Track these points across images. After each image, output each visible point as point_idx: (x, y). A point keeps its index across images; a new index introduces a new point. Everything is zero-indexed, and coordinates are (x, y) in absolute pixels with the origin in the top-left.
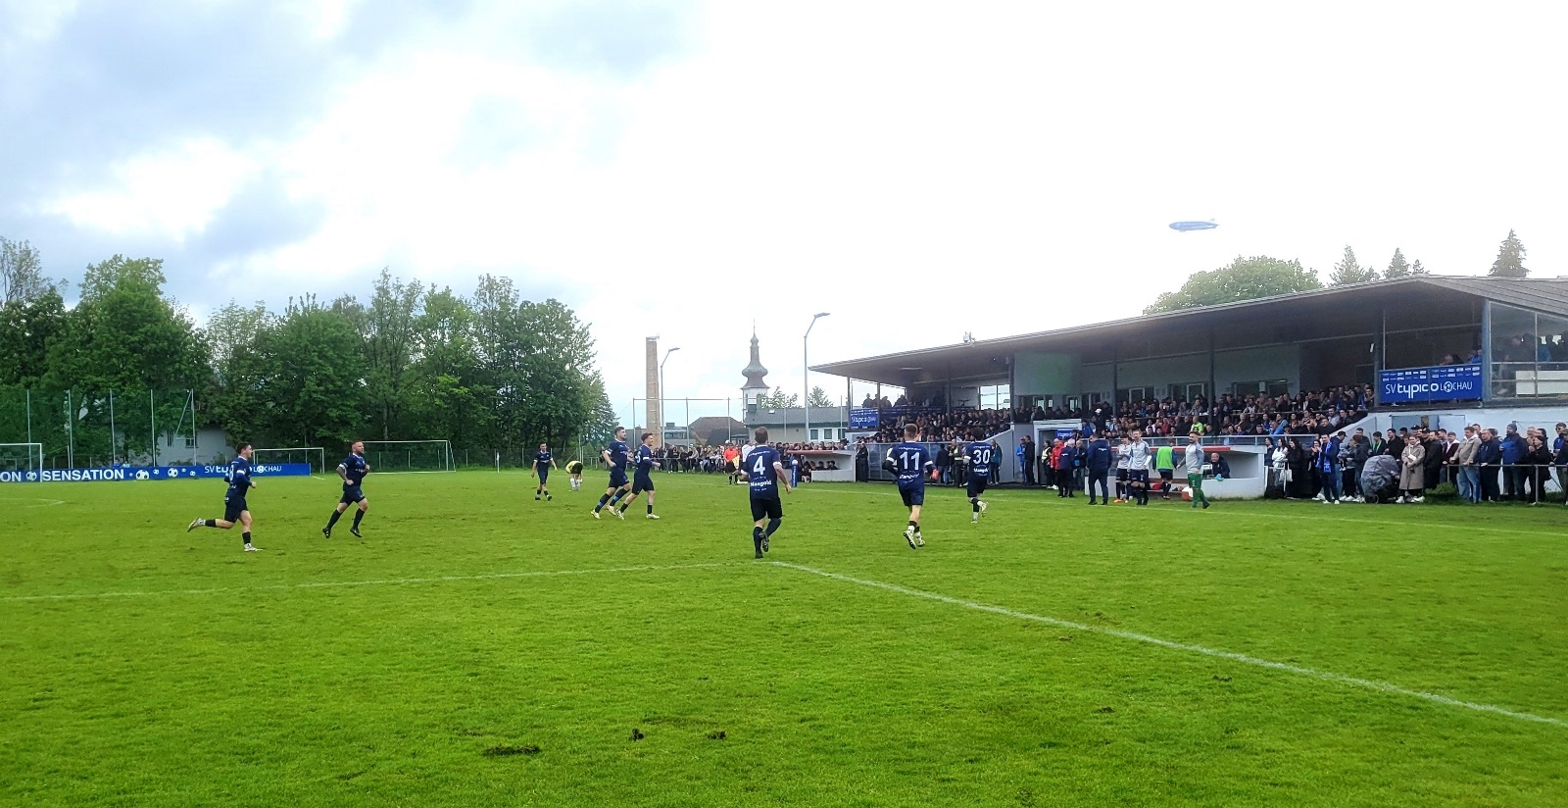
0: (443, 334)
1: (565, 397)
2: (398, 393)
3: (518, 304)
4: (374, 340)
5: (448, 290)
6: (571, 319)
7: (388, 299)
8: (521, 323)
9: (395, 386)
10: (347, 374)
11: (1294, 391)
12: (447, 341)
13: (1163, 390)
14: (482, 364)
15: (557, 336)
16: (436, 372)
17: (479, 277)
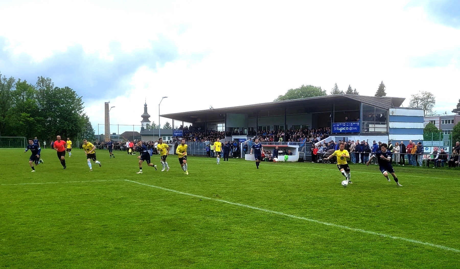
0: (23, 98)
1: (72, 122)
2: (5, 119)
3: (54, 88)
5: (25, 82)
6: (75, 94)
8: (55, 95)
9: (4, 117)
11: (310, 128)
12: (25, 100)
13: (272, 127)
14: (39, 109)
15: (69, 100)
16: (20, 112)
17: (38, 77)
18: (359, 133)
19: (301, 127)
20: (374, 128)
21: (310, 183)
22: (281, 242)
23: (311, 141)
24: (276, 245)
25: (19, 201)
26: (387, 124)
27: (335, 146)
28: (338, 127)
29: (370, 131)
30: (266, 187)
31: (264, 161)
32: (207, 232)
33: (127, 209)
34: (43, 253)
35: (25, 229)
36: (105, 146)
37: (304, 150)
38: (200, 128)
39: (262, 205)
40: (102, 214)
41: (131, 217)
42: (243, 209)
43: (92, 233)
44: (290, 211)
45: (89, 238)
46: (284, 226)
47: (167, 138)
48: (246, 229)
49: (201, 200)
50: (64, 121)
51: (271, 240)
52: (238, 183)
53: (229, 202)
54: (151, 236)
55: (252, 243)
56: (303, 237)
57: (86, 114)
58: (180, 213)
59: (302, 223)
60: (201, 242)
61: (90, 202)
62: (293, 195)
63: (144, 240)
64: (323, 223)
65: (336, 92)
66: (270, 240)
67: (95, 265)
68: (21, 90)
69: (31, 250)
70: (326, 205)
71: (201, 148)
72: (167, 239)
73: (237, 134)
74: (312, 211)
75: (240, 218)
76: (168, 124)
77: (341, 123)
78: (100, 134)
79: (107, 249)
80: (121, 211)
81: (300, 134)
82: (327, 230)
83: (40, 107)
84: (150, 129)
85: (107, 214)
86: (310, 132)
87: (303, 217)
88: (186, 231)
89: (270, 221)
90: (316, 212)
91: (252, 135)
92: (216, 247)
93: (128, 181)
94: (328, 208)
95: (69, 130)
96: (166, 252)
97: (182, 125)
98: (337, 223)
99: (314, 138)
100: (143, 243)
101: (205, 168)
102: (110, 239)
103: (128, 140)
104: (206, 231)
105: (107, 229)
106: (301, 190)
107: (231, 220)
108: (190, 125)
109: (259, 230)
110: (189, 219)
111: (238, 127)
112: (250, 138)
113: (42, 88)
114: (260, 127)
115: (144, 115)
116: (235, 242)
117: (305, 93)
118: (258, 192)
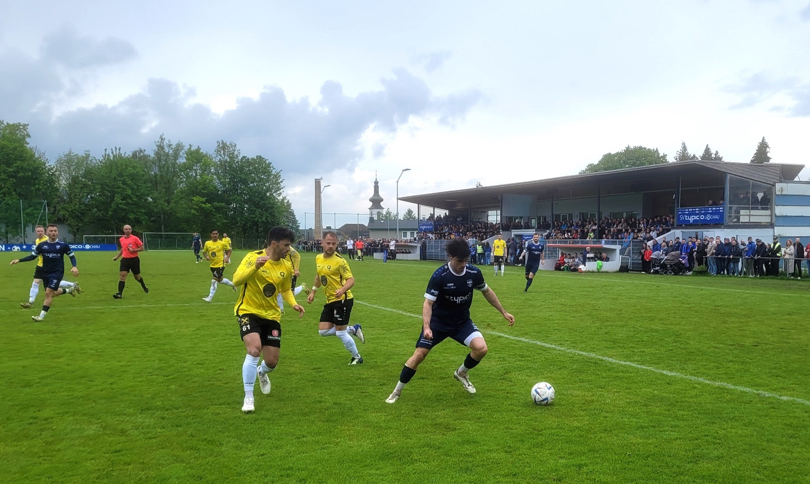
0: (196, 173)
1: (266, 211)
2: (170, 206)
3: (240, 158)
4: (156, 175)
5: (199, 149)
6: (270, 167)
7: (164, 152)
8: (241, 169)
9: (168, 202)
10: (139, 194)
11: (639, 217)
12: (198, 177)
13: (578, 215)
14: (219, 191)
15: (262, 177)
16: (192, 195)
17: (218, 142)
18: (723, 224)
19: (625, 215)
20: (749, 216)
21: (639, 307)
22: (593, 401)
23: (640, 238)
24: (585, 406)
25: (193, 329)
26: (771, 210)
27: (682, 246)
28: (687, 214)
29: (741, 221)
30: (567, 313)
31: (563, 270)
34: (230, 408)
35: (202, 371)
36: (314, 247)
37: (629, 253)
38: (461, 219)
39: (560, 340)
40: (314, 352)
42: (530, 347)
43: (300, 380)
44: (608, 352)
46: (598, 375)
47: (409, 233)
48: (536, 379)
50: (255, 209)
51: (576, 397)
52: (522, 305)
53: (507, 336)
54: (388, 386)
56: (629, 393)
57: (286, 199)
59: (627, 371)
61: (295, 332)
62: (612, 326)
63: (377, 392)
65: (684, 155)
67: (305, 427)
68: (193, 162)
69: (212, 402)
70: (667, 342)
72: (413, 392)
73: (518, 227)
74: (643, 352)
75: (526, 362)
76: (410, 212)
77: (692, 209)
78: (307, 228)
79: (323, 404)
81: (623, 226)
82: (669, 384)
83: (220, 188)
84: (382, 219)
85: (321, 351)
86: (639, 223)
87: (629, 361)
89: (575, 367)
90: (650, 354)
91: (543, 228)
92: (489, 406)
94: (671, 348)
95: (263, 222)
97: (432, 213)
98: (686, 372)
99: (646, 232)
100: (375, 396)
102: (327, 388)
103: (349, 237)
105: (321, 374)
106: (624, 317)
107: (512, 364)
108: (446, 213)
111: (521, 215)
112: (541, 233)
113: (223, 158)
114: (558, 216)
115: (374, 198)
116: (518, 398)
117: (631, 159)
118: (553, 320)
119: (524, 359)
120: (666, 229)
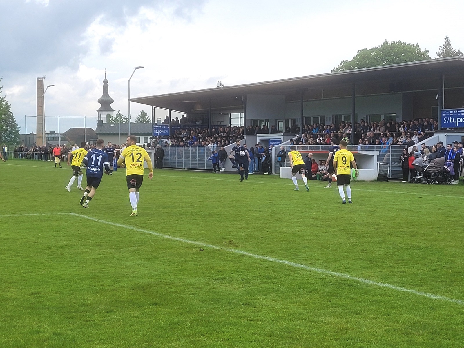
11: (399, 120)
13: (330, 118)
19: (383, 118)
21: (399, 221)
22: (346, 329)
23: (400, 143)
24: (337, 335)
28: (452, 117)
30: (318, 228)
31: (315, 178)
32: (213, 309)
33: (74, 265)
36: (36, 154)
37: (388, 159)
38: (200, 122)
39: (311, 259)
40: (32, 274)
41: (80, 279)
42: (277, 267)
43: (15, 307)
44: (364, 272)
45: (10, 316)
46: (353, 298)
47: (142, 138)
48: (283, 304)
49: (202, 250)
51: (328, 324)
52: (268, 220)
53: (252, 255)
54: (116, 313)
55: (293, 329)
56: (387, 320)
57: (5, 99)
58: (164, 273)
59: (386, 295)
60: (202, 326)
61: (11, 252)
62: (369, 242)
63: (103, 321)
64: (425, 294)
66: (326, 325)
70: (430, 261)
71: (202, 156)
72: (143, 320)
73: (265, 131)
74: (403, 272)
75: (272, 284)
76: (143, 114)
77: (458, 110)
78: (28, 133)
79: (41, 335)
80: (63, 269)
81: (381, 130)
82: (433, 309)
84: (113, 123)
86: (399, 127)
87: (387, 283)
88: (176, 305)
89: (327, 289)
90: (412, 274)
91: (292, 133)
92: (230, 336)
93: (76, 215)
94: (435, 268)
96: (141, 343)
97: (168, 116)
98: (452, 295)
99: (407, 137)
100: (101, 325)
101: (209, 192)
102: (46, 317)
103: (75, 143)
104: (212, 306)
106: (382, 233)
107: (256, 287)
108: (183, 116)
109: (306, 305)
110: (181, 284)
111: (266, 118)
112: (290, 137)
114: (308, 119)
115: (104, 98)
116: (263, 326)
117: (389, 56)
118: (303, 236)
119: (269, 281)
120: (429, 133)
